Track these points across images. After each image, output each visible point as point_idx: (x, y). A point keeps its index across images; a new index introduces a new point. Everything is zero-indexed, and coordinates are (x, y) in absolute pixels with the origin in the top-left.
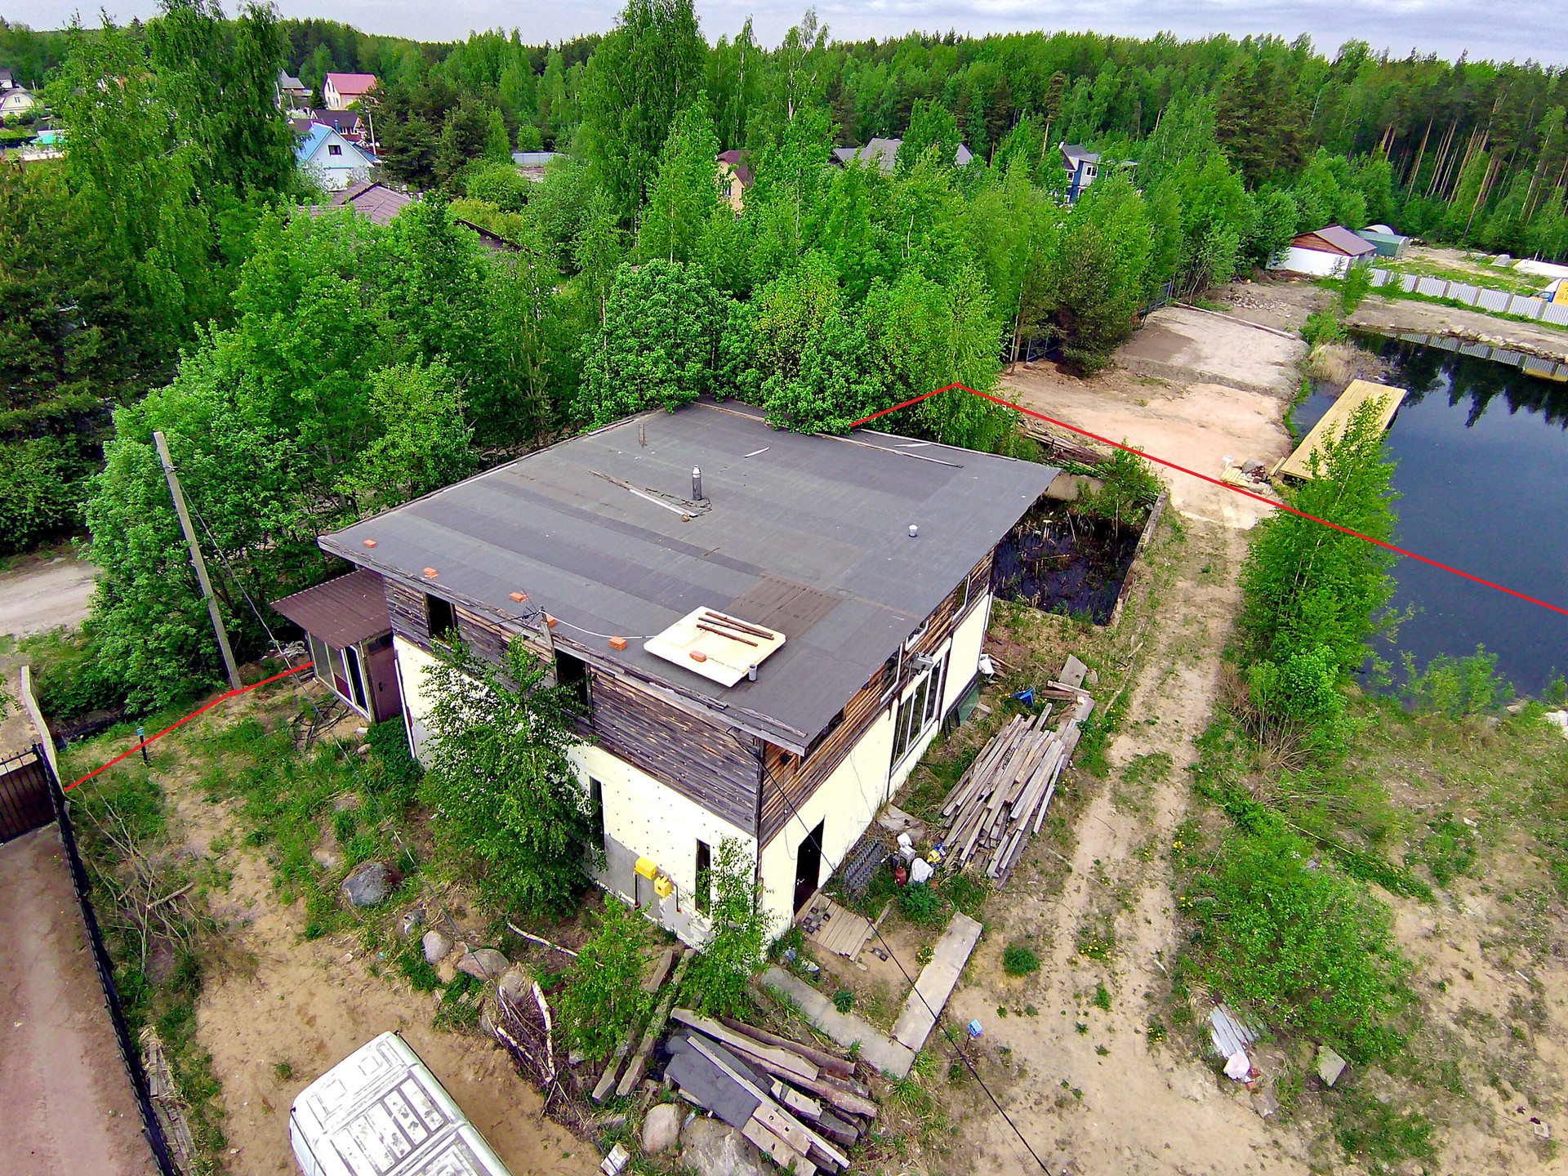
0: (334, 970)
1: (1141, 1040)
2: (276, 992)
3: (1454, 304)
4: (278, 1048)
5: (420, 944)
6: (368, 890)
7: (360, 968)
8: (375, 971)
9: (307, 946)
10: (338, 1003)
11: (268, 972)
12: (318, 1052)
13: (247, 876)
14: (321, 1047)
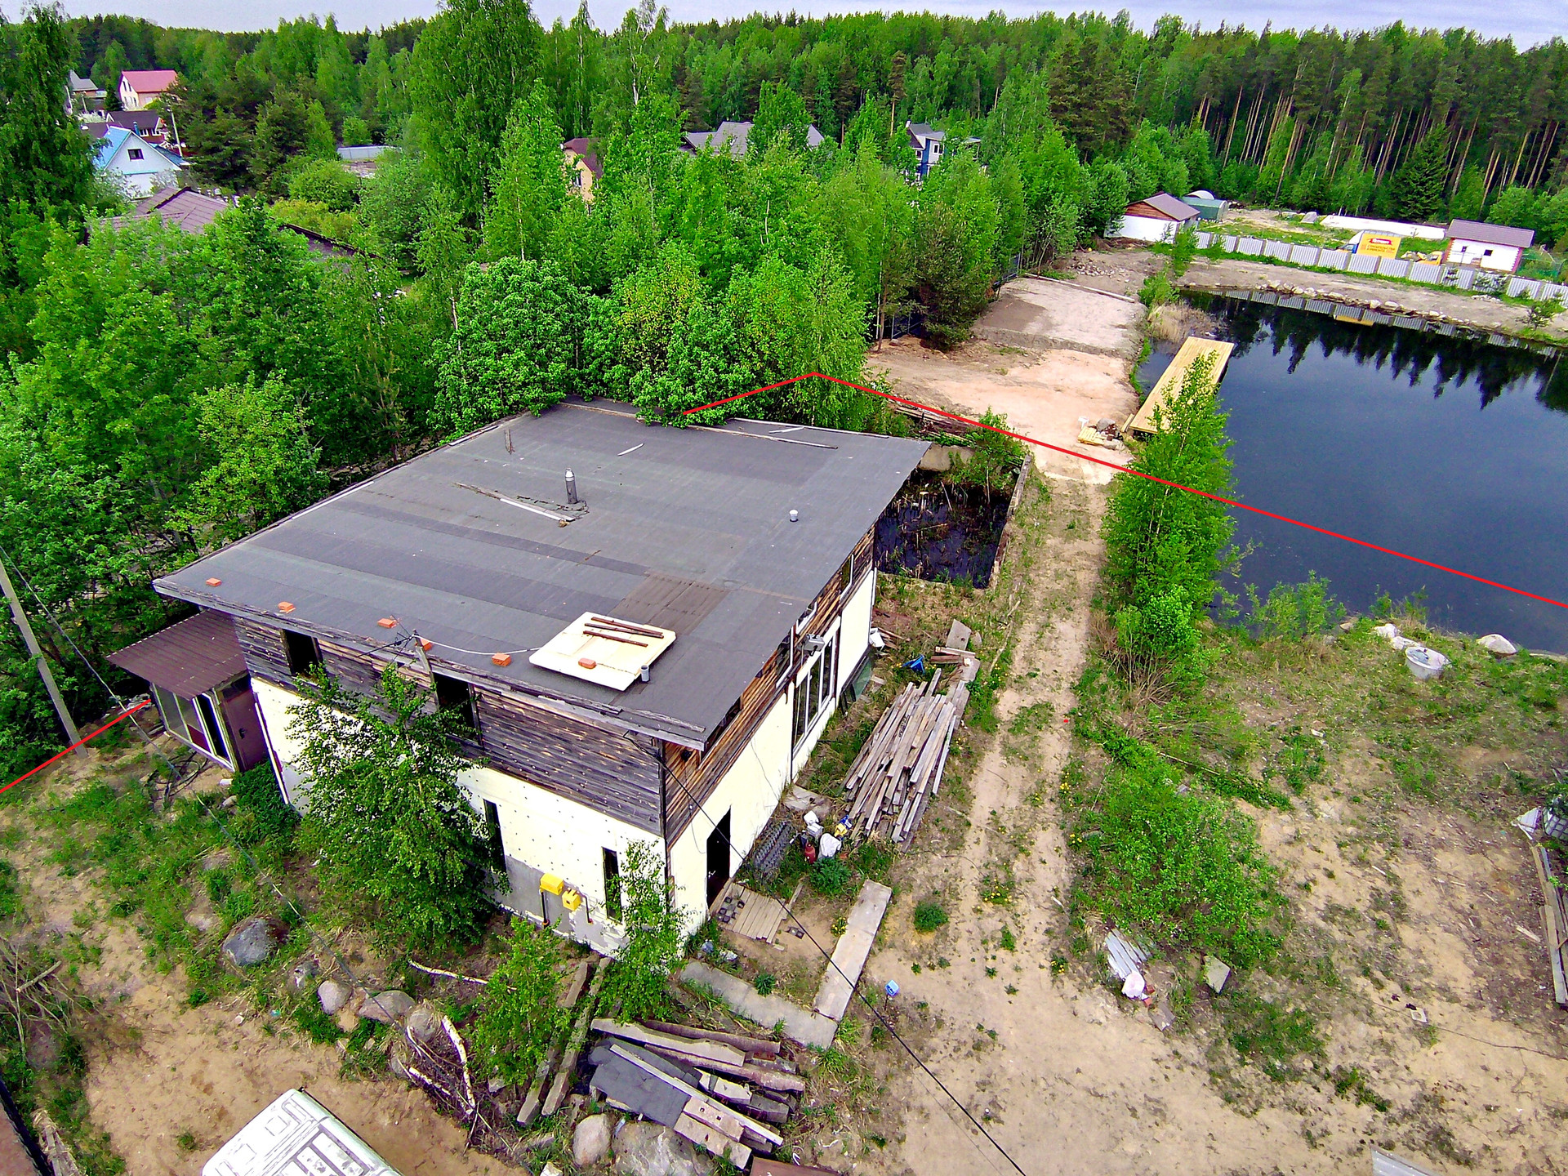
0: (225, 1035)
1: (1045, 973)
2: (167, 1064)
3: (1270, 261)
4: (176, 1120)
5: (316, 996)
6: (253, 948)
7: (253, 1030)
8: (269, 1030)
9: (192, 1013)
10: (234, 1068)
11: (154, 1045)
12: (220, 1119)
13: (117, 948)
14: (222, 1113)
